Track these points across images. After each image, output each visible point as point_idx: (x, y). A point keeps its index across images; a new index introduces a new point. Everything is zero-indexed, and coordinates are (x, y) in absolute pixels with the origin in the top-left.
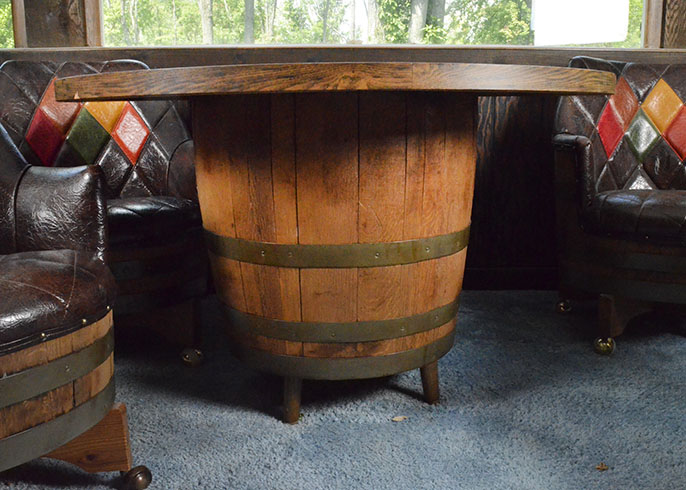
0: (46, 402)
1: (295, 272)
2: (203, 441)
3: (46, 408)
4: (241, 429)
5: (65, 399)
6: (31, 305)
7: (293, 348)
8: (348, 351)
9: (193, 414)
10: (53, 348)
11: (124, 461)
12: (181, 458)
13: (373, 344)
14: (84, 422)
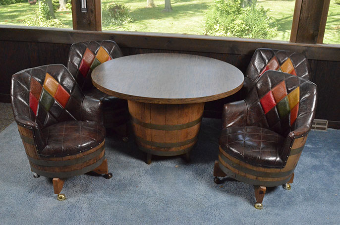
0: (91, 161)
1: (150, 129)
2: (125, 167)
3: (91, 162)
4: (135, 165)
5: (95, 160)
6: (88, 141)
7: (149, 147)
8: (162, 149)
9: (124, 158)
10: (93, 150)
11: (107, 172)
12: (120, 171)
13: (169, 148)
14: (99, 163)
